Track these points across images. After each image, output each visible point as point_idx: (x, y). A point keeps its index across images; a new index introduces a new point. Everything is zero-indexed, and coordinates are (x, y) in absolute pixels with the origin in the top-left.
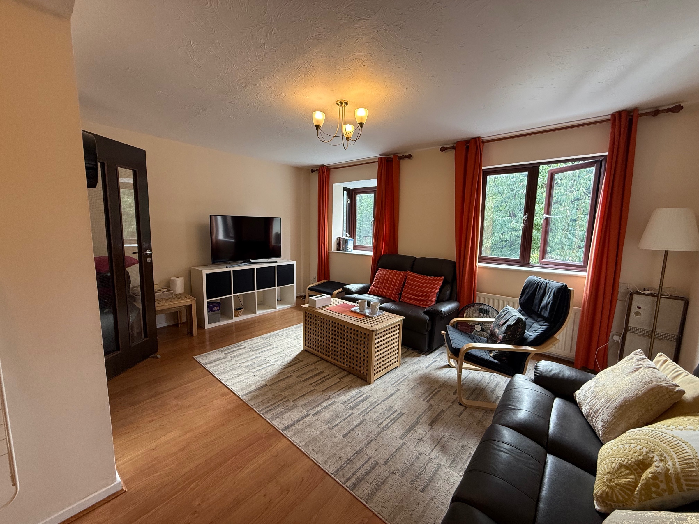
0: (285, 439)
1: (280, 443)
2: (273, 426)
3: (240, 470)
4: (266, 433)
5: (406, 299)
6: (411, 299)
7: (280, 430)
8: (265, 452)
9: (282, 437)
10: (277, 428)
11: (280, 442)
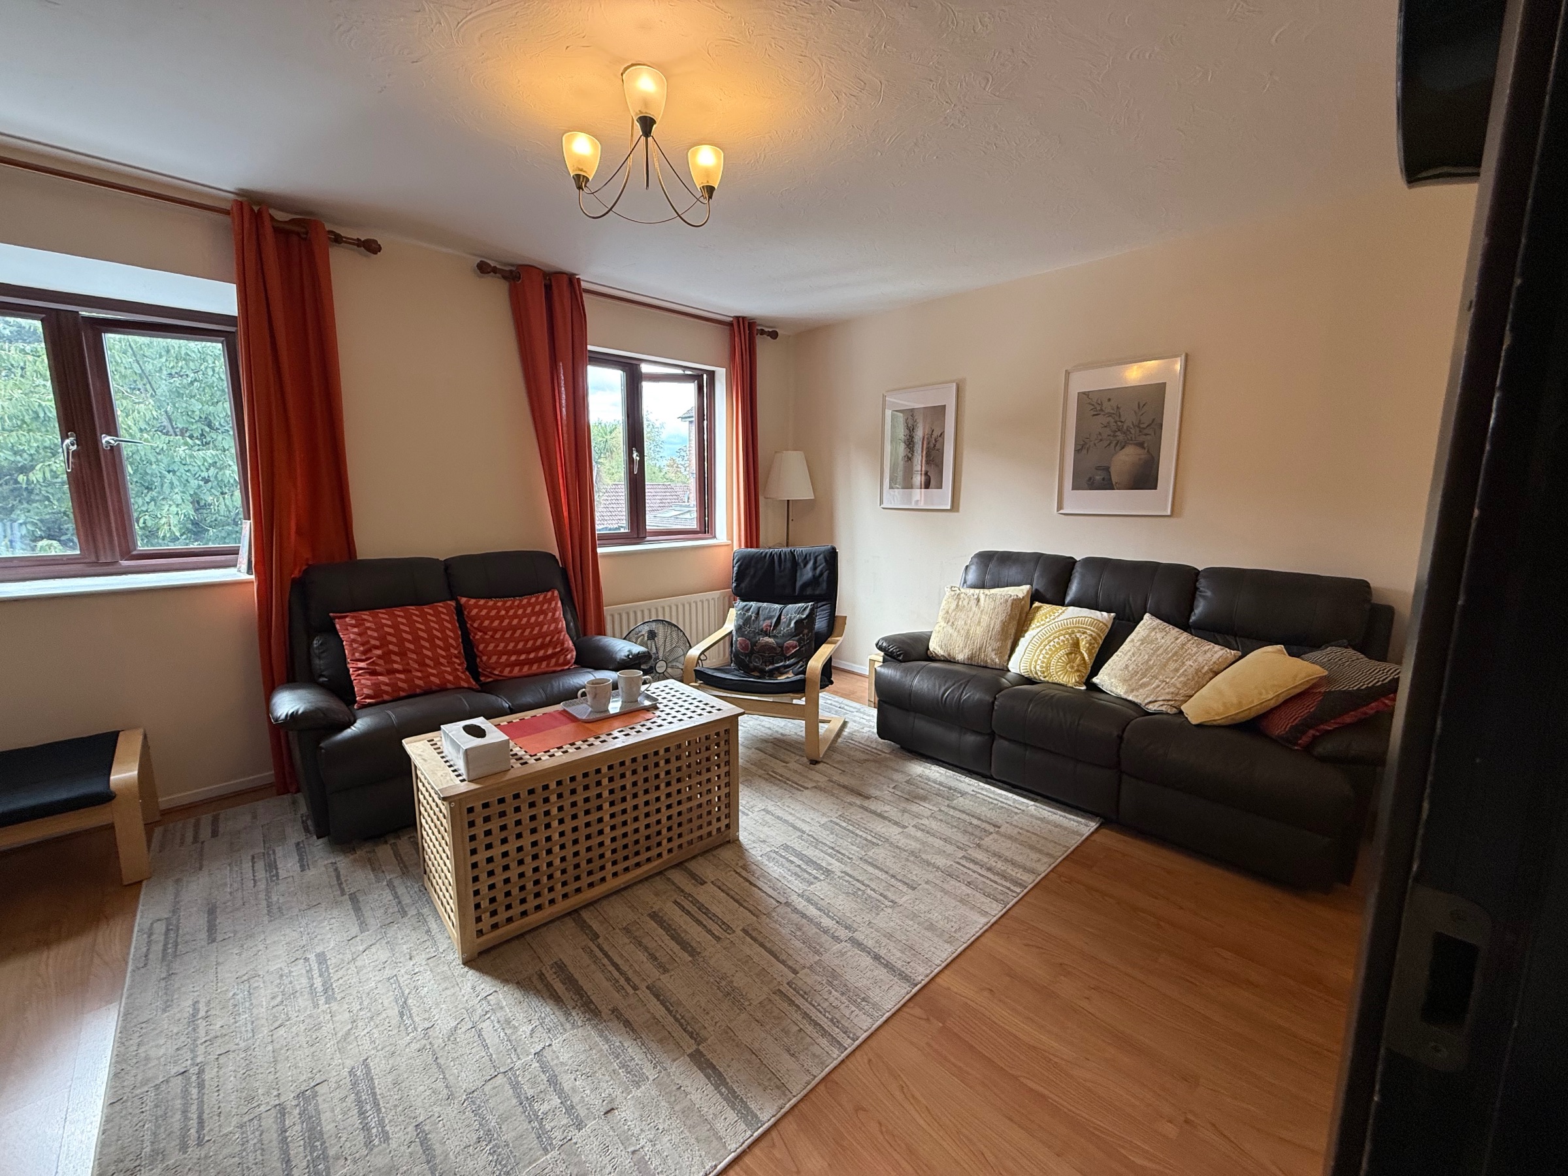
0: (938, 980)
1: (952, 988)
2: (899, 1010)
3: (1051, 1057)
4: (928, 1019)
5: (508, 669)
6: (521, 664)
7: (914, 991)
8: (987, 1013)
9: (933, 986)
10: (907, 997)
11: (949, 989)
